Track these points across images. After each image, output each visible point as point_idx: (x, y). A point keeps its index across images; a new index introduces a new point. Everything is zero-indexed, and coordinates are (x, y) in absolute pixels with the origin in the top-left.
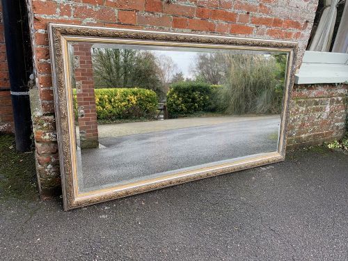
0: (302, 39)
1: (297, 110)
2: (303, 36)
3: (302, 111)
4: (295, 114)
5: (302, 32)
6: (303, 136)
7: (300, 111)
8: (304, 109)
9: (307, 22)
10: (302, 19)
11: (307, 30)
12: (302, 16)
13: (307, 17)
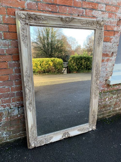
0: (111, 61)
1: (112, 97)
2: (111, 60)
3: (115, 97)
4: (110, 99)
5: (110, 58)
6: (117, 109)
7: (114, 97)
8: (116, 96)
9: (113, 53)
10: (110, 52)
11: (113, 56)
12: (109, 50)
13: (112, 50)
